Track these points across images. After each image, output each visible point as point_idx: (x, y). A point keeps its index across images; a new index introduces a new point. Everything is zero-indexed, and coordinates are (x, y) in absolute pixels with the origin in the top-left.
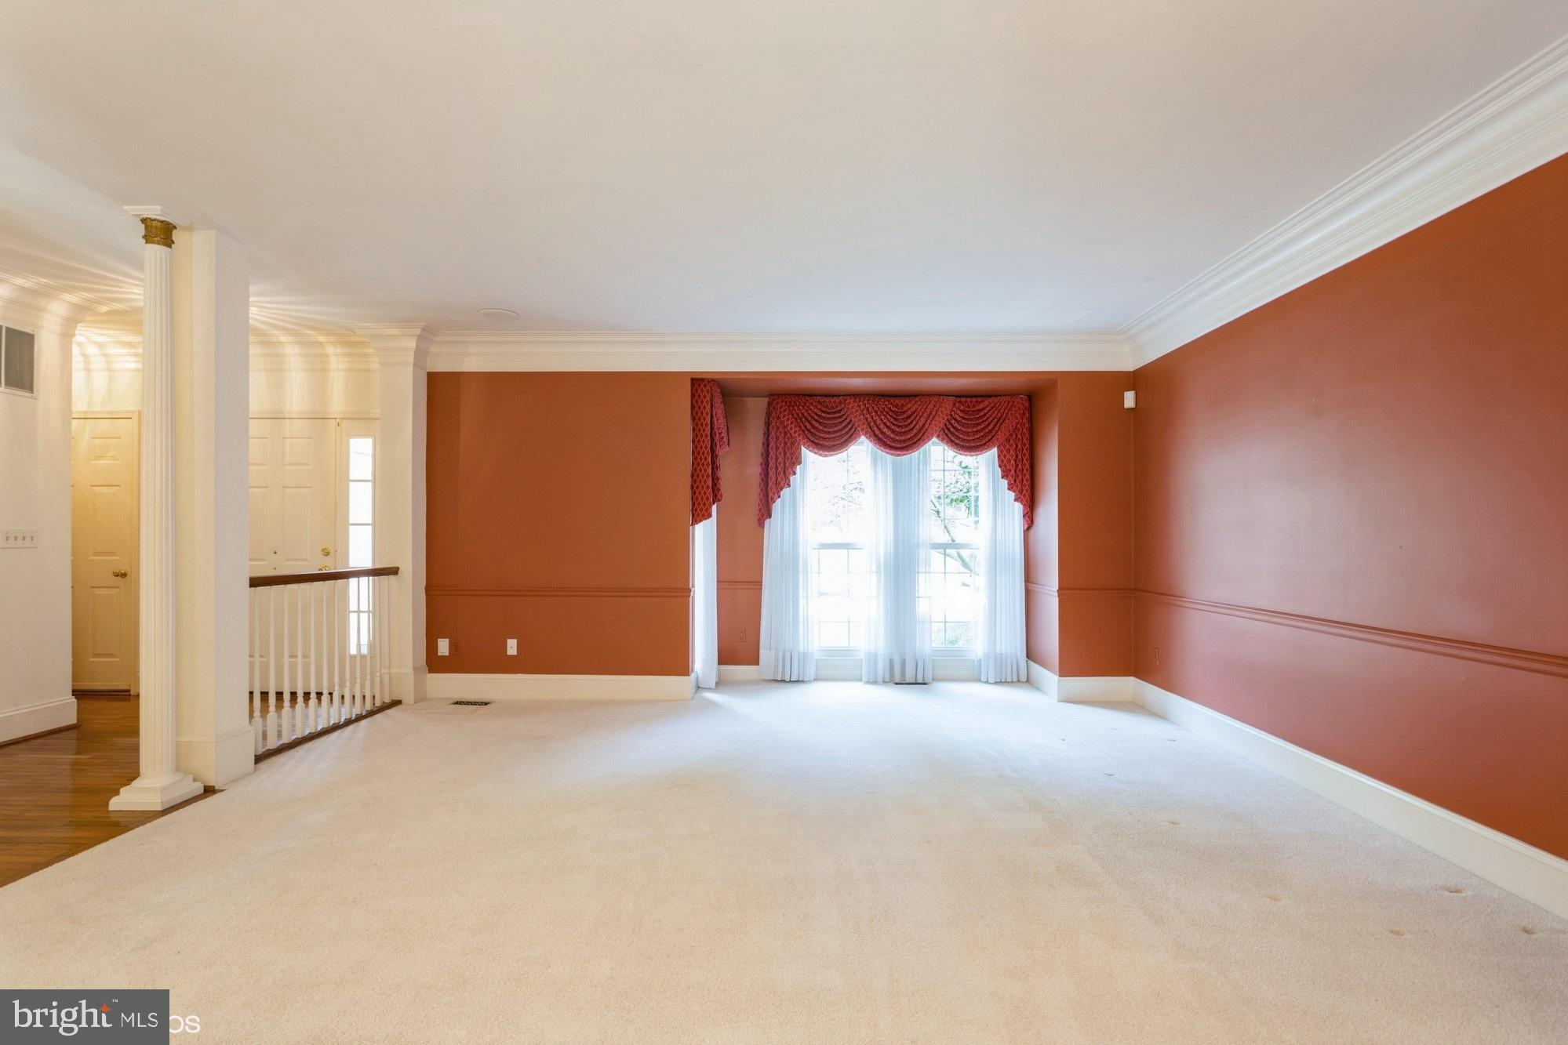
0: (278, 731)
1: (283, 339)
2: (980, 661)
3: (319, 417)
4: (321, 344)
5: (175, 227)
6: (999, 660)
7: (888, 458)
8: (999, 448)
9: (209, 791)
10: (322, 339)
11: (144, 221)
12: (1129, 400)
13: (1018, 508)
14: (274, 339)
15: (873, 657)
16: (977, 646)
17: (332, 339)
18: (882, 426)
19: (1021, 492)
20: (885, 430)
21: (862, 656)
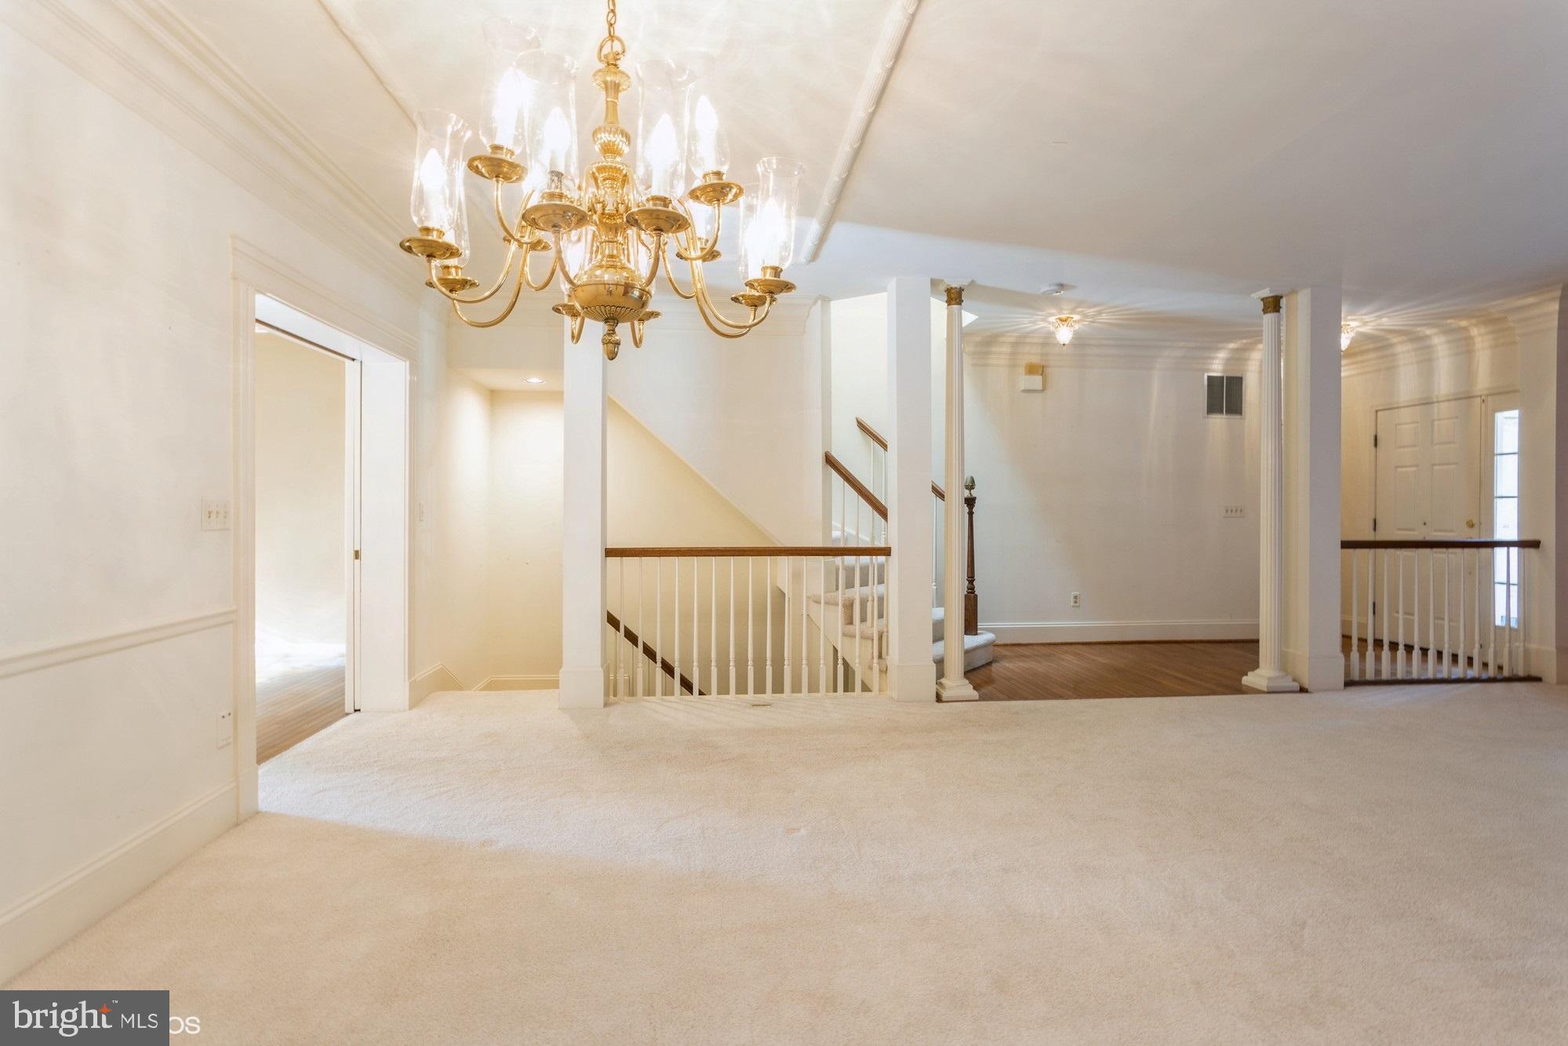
0: (1376, 670)
1: (1428, 332)
3: (1465, 397)
4: (1465, 329)
5: (1281, 297)
9: (1303, 690)
10: (1464, 323)
11: (1262, 300)
14: (1421, 334)
17: (1474, 321)
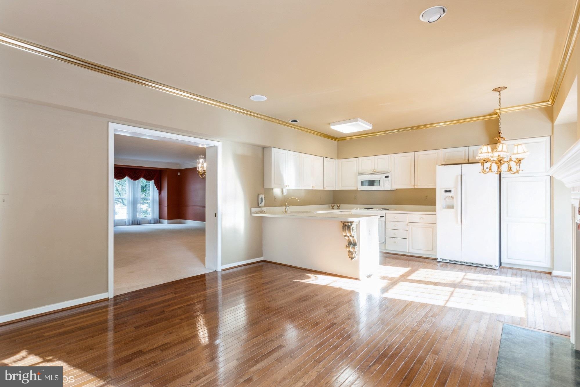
2: (150, 220)
6: (154, 219)
7: (131, 181)
8: (154, 180)
12: (179, 174)
13: (158, 191)
15: (129, 221)
16: (149, 217)
18: (131, 175)
19: (158, 188)
20: (132, 176)
21: (126, 221)
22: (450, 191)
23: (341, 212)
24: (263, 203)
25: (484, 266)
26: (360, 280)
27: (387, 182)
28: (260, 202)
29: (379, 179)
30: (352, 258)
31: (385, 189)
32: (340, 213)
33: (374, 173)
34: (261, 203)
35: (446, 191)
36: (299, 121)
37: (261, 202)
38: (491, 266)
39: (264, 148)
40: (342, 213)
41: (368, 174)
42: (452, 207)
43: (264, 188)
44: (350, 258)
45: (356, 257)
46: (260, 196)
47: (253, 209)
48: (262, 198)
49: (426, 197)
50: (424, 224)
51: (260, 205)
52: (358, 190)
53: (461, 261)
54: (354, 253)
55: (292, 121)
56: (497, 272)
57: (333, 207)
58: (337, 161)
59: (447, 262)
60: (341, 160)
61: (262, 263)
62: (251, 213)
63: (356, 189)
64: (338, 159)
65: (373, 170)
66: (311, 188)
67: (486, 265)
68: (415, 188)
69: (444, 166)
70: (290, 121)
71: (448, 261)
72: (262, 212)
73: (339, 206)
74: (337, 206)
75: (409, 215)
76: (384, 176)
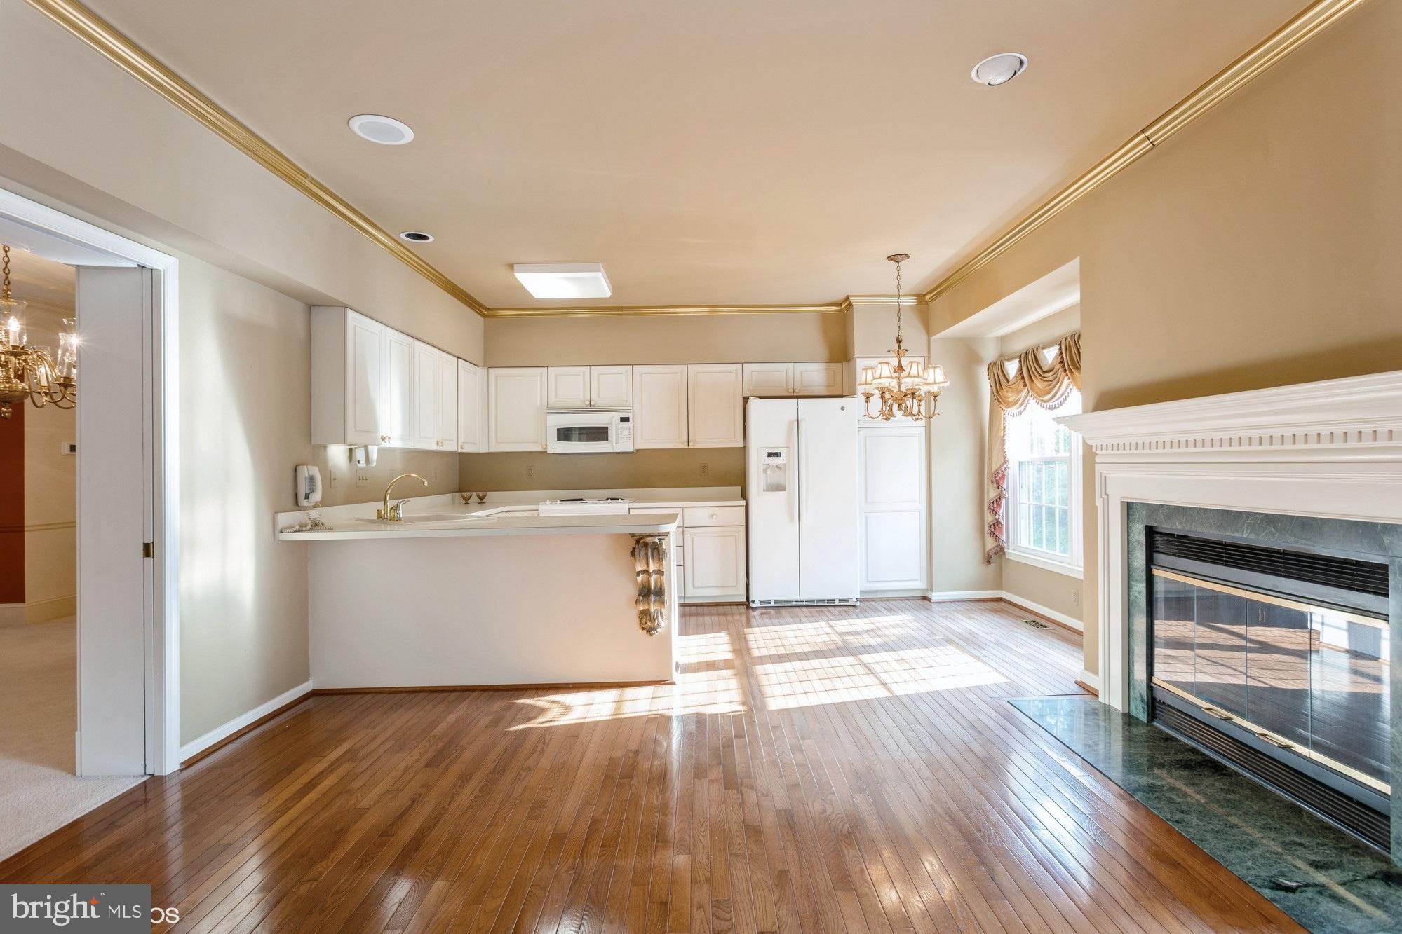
22: (777, 454)
23: (506, 512)
24: (317, 496)
25: (837, 603)
26: (675, 684)
27: (626, 432)
28: (302, 490)
29: (606, 424)
30: (650, 631)
31: (620, 451)
32: (503, 515)
33: (590, 408)
34: (307, 497)
35: (770, 455)
36: (431, 239)
37: (308, 492)
38: (847, 601)
39: (312, 305)
40: (509, 515)
41: (576, 411)
42: (780, 488)
43: (311, 443)
44: (645, 631)
45: (663, 624)
46: (305, 472)
47: (285, 518)
48: (312, 479)
49: (704, 467)
50: (716, 528)
51: (304, 502)
52: (550, 451)
53: (797, 598)
54: (657, 617)
55: (409, 236)
56: (858, 611)
57: (466, 499)
58: (481, 372)
59: (769, 605)
60: (494, 372)
61: (310, 703)
62: (276, 530)
63: (540, 449)
64: (484, 366)
65: (587, 403)
66: (434, 447)
67: (840, 601)
68: (690, 447)
69: (761, 400)
70: (403, 236)
71: (772, 604)
72: (316, 526)
73: (484, 496)
74: (478, 496)
75: (685, 510)
76: (617, 416)
